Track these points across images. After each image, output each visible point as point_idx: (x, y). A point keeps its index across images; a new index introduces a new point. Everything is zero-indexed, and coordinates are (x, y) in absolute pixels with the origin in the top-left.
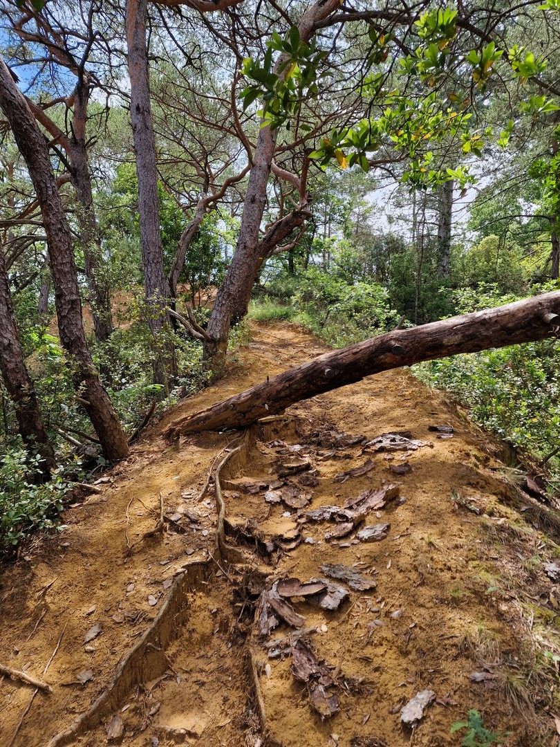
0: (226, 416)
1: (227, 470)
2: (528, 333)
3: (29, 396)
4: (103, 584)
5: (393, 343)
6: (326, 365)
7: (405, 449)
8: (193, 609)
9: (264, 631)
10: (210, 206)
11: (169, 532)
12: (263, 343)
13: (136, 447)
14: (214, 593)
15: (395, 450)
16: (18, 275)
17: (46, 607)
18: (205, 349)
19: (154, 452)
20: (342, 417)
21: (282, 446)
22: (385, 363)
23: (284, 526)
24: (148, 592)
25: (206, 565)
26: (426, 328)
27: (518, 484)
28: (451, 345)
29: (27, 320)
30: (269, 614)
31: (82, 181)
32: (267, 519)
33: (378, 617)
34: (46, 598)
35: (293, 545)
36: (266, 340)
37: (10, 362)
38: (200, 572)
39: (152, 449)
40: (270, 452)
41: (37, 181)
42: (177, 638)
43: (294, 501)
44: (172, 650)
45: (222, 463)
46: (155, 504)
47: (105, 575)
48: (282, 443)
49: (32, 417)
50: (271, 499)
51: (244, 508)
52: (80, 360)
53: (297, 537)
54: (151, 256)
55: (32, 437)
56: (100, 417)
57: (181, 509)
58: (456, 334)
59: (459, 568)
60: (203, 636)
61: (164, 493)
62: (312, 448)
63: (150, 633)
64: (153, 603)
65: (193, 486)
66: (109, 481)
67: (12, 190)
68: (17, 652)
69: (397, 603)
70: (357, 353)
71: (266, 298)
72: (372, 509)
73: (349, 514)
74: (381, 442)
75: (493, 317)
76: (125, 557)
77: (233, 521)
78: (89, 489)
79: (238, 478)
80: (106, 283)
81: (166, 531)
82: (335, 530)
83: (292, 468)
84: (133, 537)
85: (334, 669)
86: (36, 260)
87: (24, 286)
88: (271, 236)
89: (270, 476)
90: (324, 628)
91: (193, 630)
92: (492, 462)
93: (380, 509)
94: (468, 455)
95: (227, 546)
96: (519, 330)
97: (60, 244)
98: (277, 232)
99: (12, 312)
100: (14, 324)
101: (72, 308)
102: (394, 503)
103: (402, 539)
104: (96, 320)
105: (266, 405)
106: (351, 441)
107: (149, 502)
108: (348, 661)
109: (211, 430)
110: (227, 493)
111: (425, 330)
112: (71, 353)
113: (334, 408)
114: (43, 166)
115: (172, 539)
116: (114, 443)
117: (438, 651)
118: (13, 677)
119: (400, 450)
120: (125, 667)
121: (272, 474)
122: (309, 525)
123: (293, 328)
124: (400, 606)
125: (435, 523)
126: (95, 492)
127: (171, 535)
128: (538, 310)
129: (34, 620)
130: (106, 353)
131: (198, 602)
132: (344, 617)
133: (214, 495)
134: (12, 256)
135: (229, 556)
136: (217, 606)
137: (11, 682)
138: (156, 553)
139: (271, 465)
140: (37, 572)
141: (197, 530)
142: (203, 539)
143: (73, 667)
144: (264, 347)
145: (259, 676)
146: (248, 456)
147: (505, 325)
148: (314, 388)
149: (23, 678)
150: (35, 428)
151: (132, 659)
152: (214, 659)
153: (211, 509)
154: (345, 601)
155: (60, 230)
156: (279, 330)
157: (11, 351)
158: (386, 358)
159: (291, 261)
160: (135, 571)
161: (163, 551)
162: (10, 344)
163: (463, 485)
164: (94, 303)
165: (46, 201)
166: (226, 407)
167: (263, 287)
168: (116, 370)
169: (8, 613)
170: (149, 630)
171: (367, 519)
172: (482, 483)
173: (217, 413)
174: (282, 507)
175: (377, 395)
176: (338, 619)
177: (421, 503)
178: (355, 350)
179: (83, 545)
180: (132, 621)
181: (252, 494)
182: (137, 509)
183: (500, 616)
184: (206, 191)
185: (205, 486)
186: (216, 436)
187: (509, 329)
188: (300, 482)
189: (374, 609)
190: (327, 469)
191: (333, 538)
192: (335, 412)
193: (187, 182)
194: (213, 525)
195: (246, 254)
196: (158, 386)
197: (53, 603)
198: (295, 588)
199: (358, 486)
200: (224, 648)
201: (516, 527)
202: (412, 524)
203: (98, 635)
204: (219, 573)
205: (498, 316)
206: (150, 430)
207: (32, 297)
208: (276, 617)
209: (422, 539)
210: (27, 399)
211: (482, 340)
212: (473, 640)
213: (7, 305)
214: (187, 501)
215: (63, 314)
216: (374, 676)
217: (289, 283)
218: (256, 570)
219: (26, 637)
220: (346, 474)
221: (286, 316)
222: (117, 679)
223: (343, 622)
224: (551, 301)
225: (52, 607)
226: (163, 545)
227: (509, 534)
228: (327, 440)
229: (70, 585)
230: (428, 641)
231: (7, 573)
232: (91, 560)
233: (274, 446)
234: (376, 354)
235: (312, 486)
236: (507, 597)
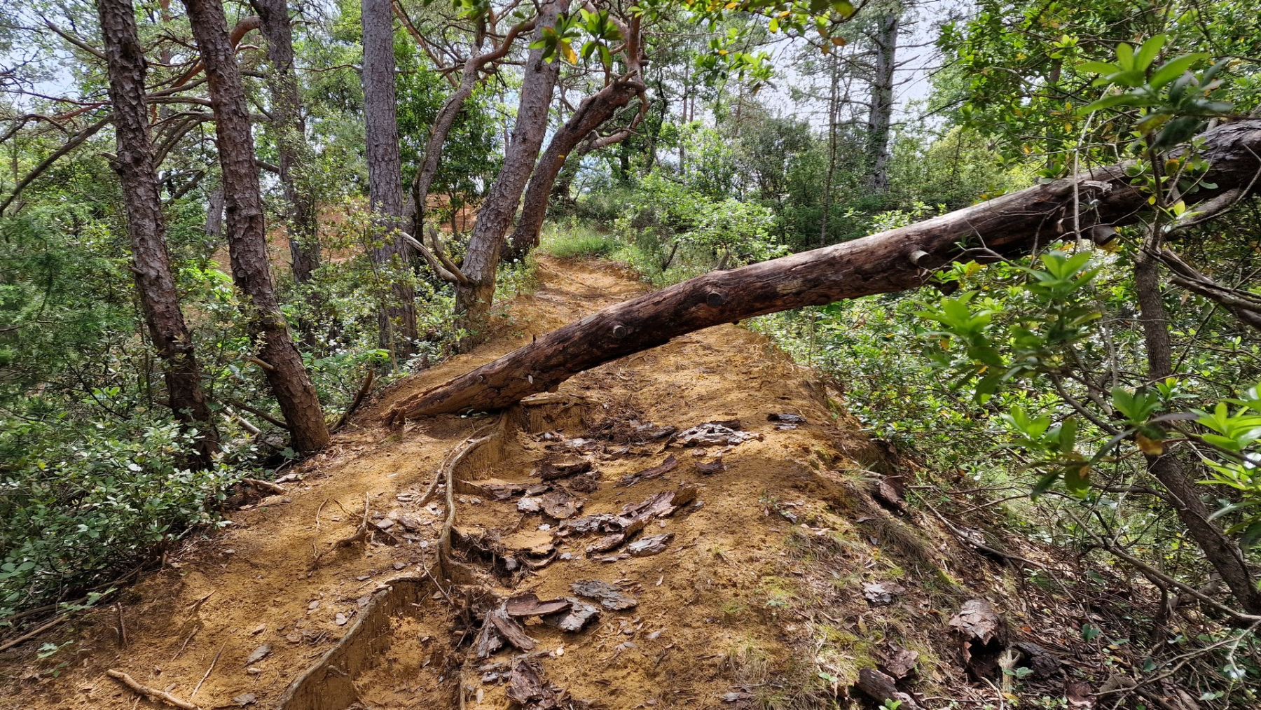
0: (473, 392)
1: (465, 467)
2: (891, 278)
3: (185, 352)
4: (277, 599)
5: (708, 289)
6: (616, 319)
7: (725, 443)
8: (397, 635)
9: (481, 654)
10: (487, 67)
11: (373, 542)
12: (559, 292)
13: (341, 436)
14: (427, 618)
15: (710, 445)
16: (174, 173)
17: (200, 626)
18: (460, 298)
19: (367, 443)
20: (654, 402)
21: (557, 440)
22: (697, 318)
23: (539, 539)
24: (336, 609)
25: (419, 583)
26: (756, 268)
27: (867, 491)
28: (788, 294)
29: (188, 247)
30: (491, 635)
31: (278, 29)
32: (515, 531)
33: (631, 640)
34: (200, 613)
35: (544, 562)
36: (565, 288)
37: (157, 303)
38: (410, 591)
39: (364, 439)
40: (537, 447)
41: (203, 42)
42: (371, 668)
43: (558, 510)
44: (361, 682)
45: (459, 456)
46: (357, 507)
47: (281, 590)
48: (556, 435)
49: (188, 382)
50: (525, 507)
51: (484, 517)
52: (259, 304)
53: (551, 552)
54: (381, 151)
55: (188, 411)
56: (287, 388)
57: (393, 514)
58: (795, 278)
59: (747, 584)
60: (407, 668)
61: (372, 495)
62: (601, 444)
63: (334, 654)
64: (342, 622)
65: (415, 485)
66: (296, 480)
67: (167, 38)
68: (158, 672)
69: (658, 624)
70: (659, 303)
71: (574, 220)
72: (657, 516)
73: (624, 522)
74: (694, 433)
75: (846, 255)
76: (309, 571)
77: (463, 531)
78: (267, 488)
79: (482, 479)
80: (311, 191)
81: (369, 541)
82: (603, 542)
83: (563, 469)
84: (322, 546)
85: (560, 691)
86: (203, 150)
87: (184, 191)
88: (579, 121)
89: (531, 478)
90: (560, 651)
91: (395, 660)
92: (844, 464)
93: (667, 516)
94: (806, 450)
95: (451, 562)
96: (878, 273)
97: (234, 134)
98: (587, 116)
99: (163, 231)
100: (164, 247)
101: (251, 228)
102: (687, 509)
103: (685, 551)
104: (295, 249)
105: (530, 378)
106: (655, 434)
107: (351, 504)
108: (581, 685)
109: (452, 413)
110: (463, 498)
111: (753, 272)
112: (246, 293)
113: (645, 390)
114: (213, 20)
115: (376, 551)
116: (308, 428)
117: (691, 672)
118: (152, 698)
119: (717, 444)
120: (297, 689)
121: (535, 476)
122: (571, 539)
123: (614, 270)
124: (661, 626)
125: (732, 533)
126: (276, 492)
127: (376, 546)
128: (905, 246)
129: (183, 638)
130: (308, 302)
131: (405, 628)
132: (587, 639)
133: (442, 498)
134: (164, 144)
135: (454, 573)
136: (429, 633)
137: (150, 704)
138: (352, 567)
139: (536, 464)
140: (187, 581)
141: (413, 541)
142: (419, 551)
143: (230, 690)
144: (558, 297)
145: (466, 700)
146: (502, 450)
147: (861, 267)
148: (599, 354)
149: (166, 699)
150: (192, 400)
151: (306, 682)
152: (419, 694)
153: (436, 515)
154: (593, 621)
155: (235, 112)
156: (592, 272)
157: (160, 287)
158: (699, 311)
159: (625, 161)
160: (322, 587)
161: (362, 564)
162: (158, 277)
163: (785, 487)
164: (290, 222)
165: (214, 71)
166: (474, 380)
167: (574, 202)
168: (320, 327)
169: (148, 629)
170: (332, 650)
171: (646, 530)
172: (812, 485)
173: (460, 388)
174: (540, 518)
175: (712, 371)
176: (578, 642)
177: (722, 509)
178: (658, 299)
179: (253, 554)
180: (312, 641)
181: (500, 500)
182: (333, 513)
183: (782, 636)
184: (479, 44)
185: (431, 486)
186: (458, 422)
187: (866, 272)
188: (571, 487)
189: (627, 631)
190: (613, 470)
191: (596, 551)
192: (645, 396)
193: (451, 29)
194: (437, 536)
195: (525, 151)
196: (384, 353)
197: (209, 620)
198: (531, 607)
199: (648, 490)
200: (434, 683)
201: (839, 539)
202: (702, 534)
203: (266, 656)
204: (438, 595)
205: (852, 253)
206: (364, 412)
207: (197, 211)
208: (499, 639)
209: (709, 550)
210: (181, 356)
211: (830, 288)
212: (738, 660)
213: (156, 220)
214: (404, 504)
215: (236, 236)
216: (608, 700)
217: (616, 197)
218: (489, 593)
219: (170, 657)
220: (636, 476)
221: (604, 251)
222: (287, 703)
223: (586, 644)
224: (922, 233)
225: (207, 624)
226: (363, 558)
227: (828, 548)
228: (623, 433)
229: (233, 600)
230: (683, 661)
231: (147, 582)
232: (263, 572)
233: (545, 440)
234: (686, 305)
235: (587, 491)
236: (800, 617)
